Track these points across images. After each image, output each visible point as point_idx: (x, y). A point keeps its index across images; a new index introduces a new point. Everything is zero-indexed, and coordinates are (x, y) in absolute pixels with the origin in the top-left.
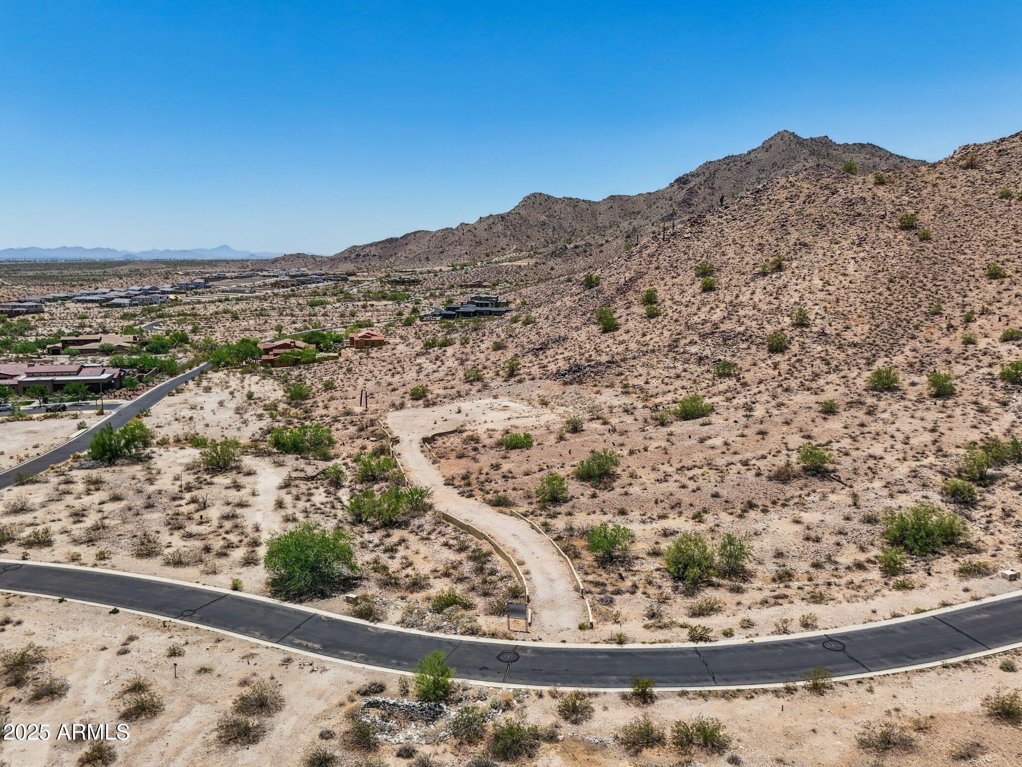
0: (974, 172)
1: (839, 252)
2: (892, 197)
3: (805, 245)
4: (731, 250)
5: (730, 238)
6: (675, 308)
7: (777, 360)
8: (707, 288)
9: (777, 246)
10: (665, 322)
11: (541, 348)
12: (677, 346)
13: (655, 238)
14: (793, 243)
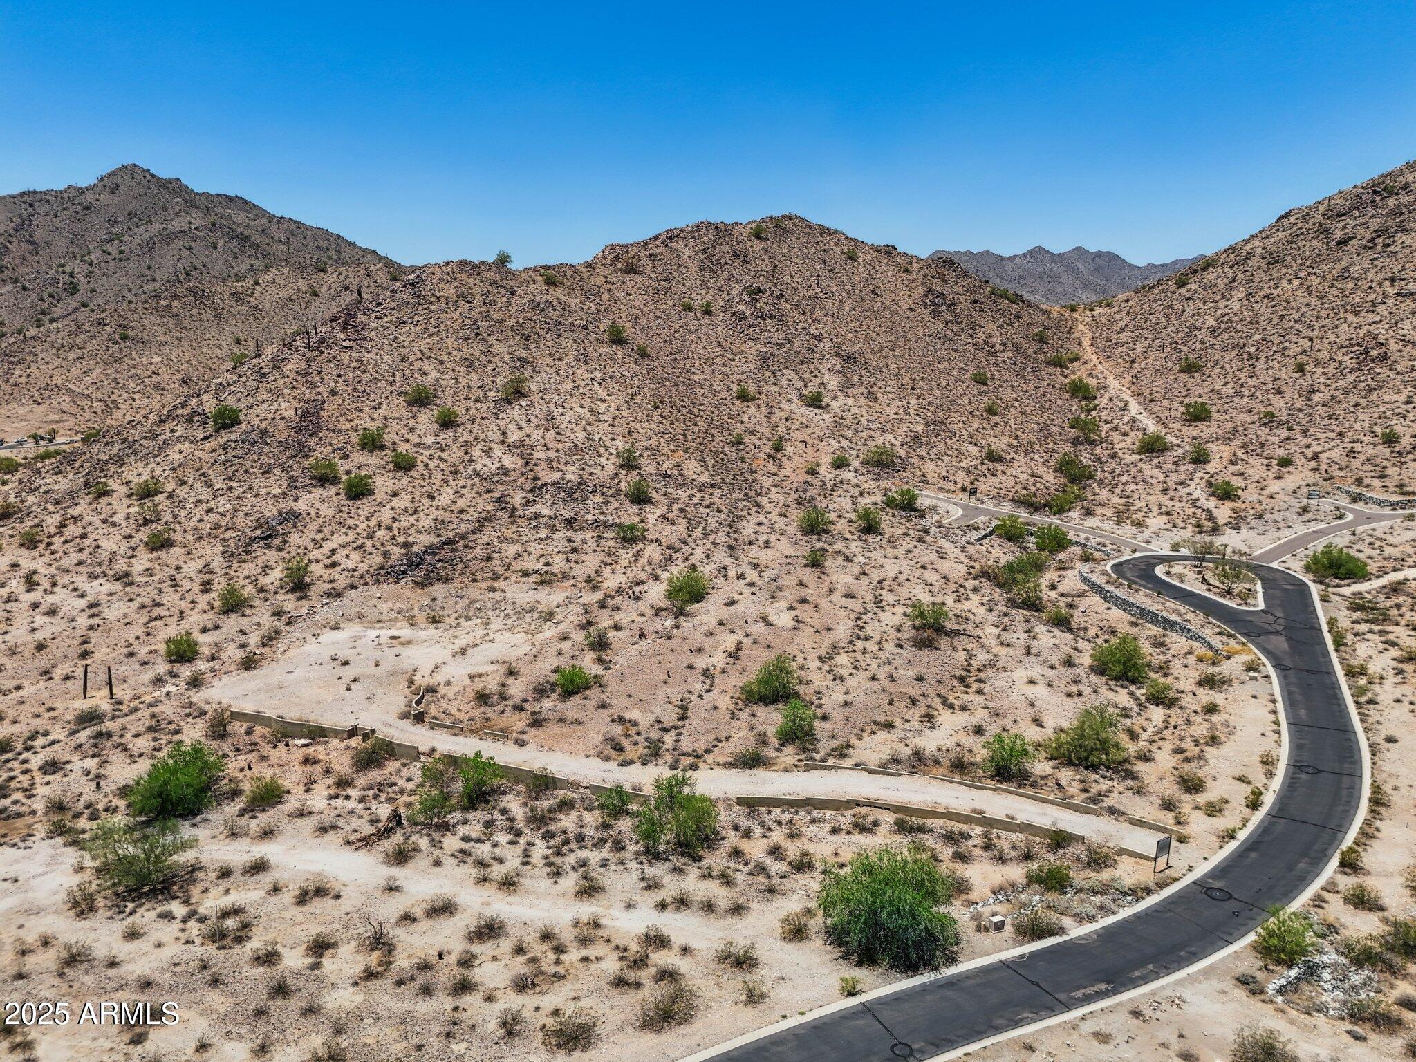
0: (640, 279)
1: (571, 371)
2: (577, 301)
3: (526, 361)
4: (429, 366)
5: (415, 349)
6: (427, 453)
7: (658, 513)
8: (447, 422)
9: (490, 362)
10: (437, 475)
11: (270, 536)
12: (514, 509)
13: (289, 346)
14: (507, 358)
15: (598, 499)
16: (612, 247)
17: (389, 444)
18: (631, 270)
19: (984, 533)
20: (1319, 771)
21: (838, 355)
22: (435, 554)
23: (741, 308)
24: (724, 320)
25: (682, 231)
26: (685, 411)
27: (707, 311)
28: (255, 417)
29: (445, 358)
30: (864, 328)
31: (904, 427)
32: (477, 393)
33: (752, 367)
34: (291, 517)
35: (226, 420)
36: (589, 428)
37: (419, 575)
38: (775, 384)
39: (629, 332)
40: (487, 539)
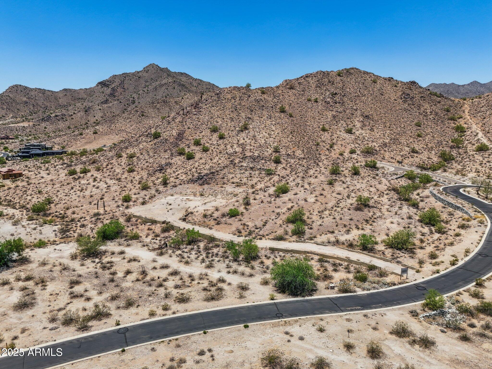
0: (294, 91)
1: (264, 122)
2: (271, 99)
3: (250, 118)
4: (219, 120)
5: (216, 115)
6: (213, 147)
7: (282, 166)
8: (221, 137)
9: (239, 118)
10: (215, 153)
11: (162, 169)
12: (235, 164)
13: (178, 113)
14: (244, 117)
15: (263, 161)
16: (286, 81)
17: (203, 144)
18: (292, 88)
19: (399, 176)
20: (488, 256)
21: (362, 115)
22: (207, 176)
23: (328, 100)
24: (322, 104)
25: (311, 74)
26: (301, 134)
27: (316, 101)
28: (164, 135)
29: (225, 117)
30: (375, 106)
31: (381, 140)
32: (233, 128)
33: (329, 120)
34: (169, 164)
35: (157, 136)
36: (266, 140)
37: (201, 182)
38: (336, 126)
39: (287, 108)
40: (224, 172)
